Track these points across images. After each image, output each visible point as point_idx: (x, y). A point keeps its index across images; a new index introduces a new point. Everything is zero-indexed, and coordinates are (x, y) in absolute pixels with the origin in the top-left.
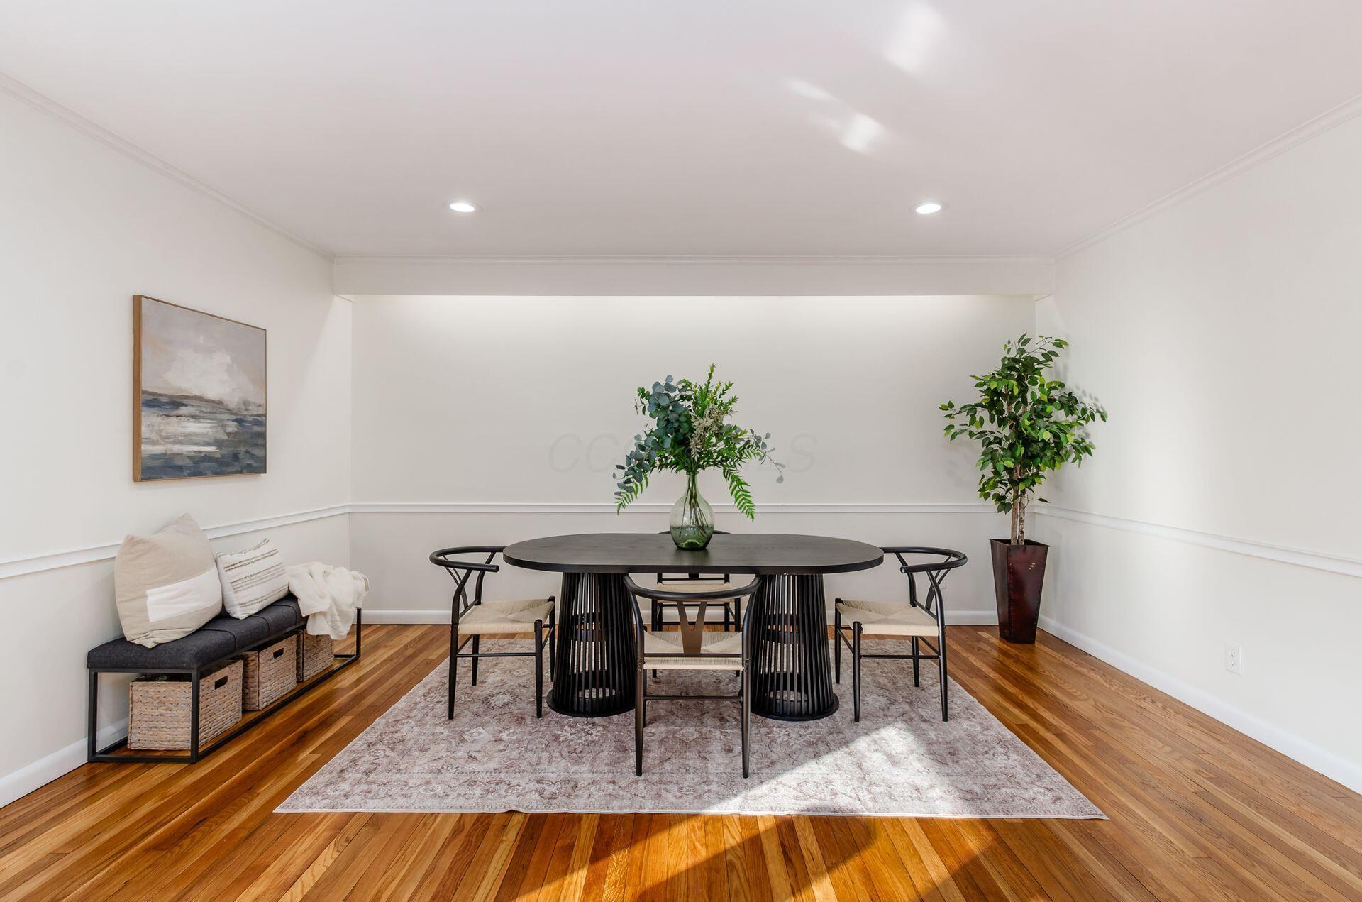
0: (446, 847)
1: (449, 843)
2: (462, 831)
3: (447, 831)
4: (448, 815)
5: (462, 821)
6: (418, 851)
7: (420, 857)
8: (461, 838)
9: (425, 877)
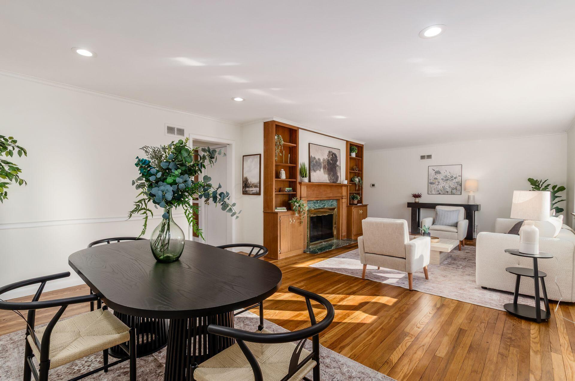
0: (348, 344)
1: (347, 344)
2: (341, 347)
3: (347, 349)
4: (345, 355)
5: (340, 350)
6: (359, 346)
7: (358, 344)
8: (342, 345)
9: (357, 337)
